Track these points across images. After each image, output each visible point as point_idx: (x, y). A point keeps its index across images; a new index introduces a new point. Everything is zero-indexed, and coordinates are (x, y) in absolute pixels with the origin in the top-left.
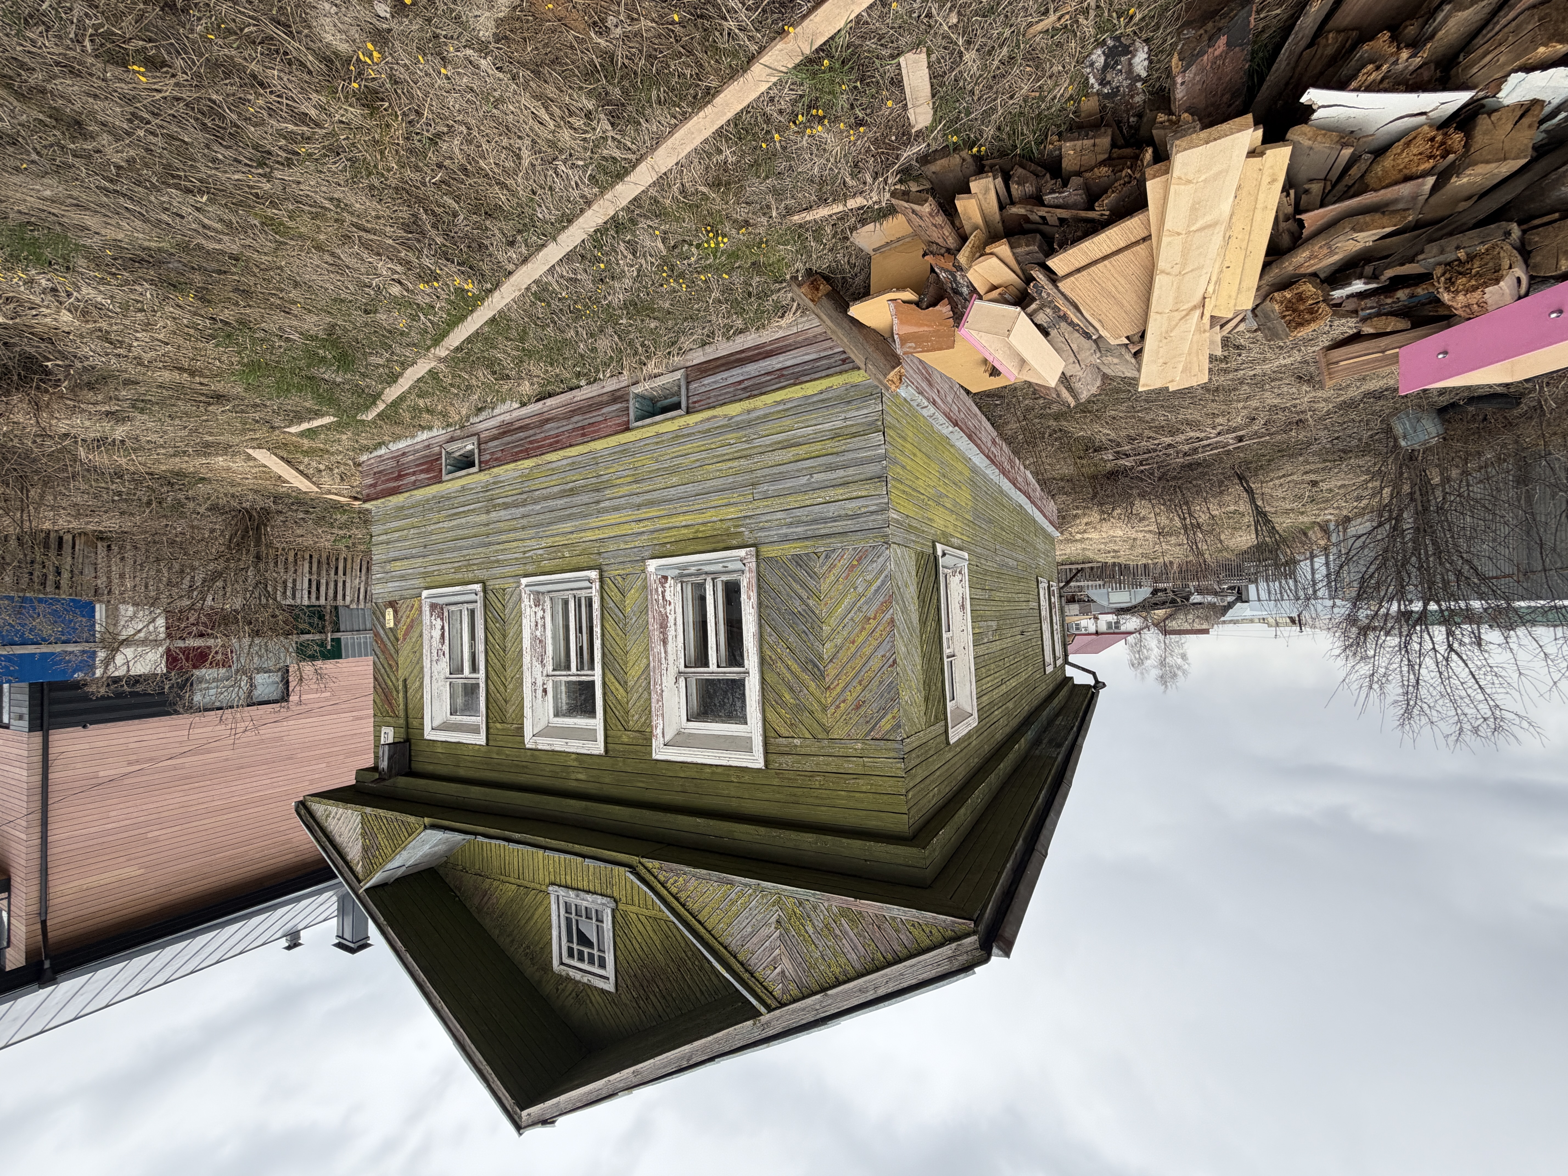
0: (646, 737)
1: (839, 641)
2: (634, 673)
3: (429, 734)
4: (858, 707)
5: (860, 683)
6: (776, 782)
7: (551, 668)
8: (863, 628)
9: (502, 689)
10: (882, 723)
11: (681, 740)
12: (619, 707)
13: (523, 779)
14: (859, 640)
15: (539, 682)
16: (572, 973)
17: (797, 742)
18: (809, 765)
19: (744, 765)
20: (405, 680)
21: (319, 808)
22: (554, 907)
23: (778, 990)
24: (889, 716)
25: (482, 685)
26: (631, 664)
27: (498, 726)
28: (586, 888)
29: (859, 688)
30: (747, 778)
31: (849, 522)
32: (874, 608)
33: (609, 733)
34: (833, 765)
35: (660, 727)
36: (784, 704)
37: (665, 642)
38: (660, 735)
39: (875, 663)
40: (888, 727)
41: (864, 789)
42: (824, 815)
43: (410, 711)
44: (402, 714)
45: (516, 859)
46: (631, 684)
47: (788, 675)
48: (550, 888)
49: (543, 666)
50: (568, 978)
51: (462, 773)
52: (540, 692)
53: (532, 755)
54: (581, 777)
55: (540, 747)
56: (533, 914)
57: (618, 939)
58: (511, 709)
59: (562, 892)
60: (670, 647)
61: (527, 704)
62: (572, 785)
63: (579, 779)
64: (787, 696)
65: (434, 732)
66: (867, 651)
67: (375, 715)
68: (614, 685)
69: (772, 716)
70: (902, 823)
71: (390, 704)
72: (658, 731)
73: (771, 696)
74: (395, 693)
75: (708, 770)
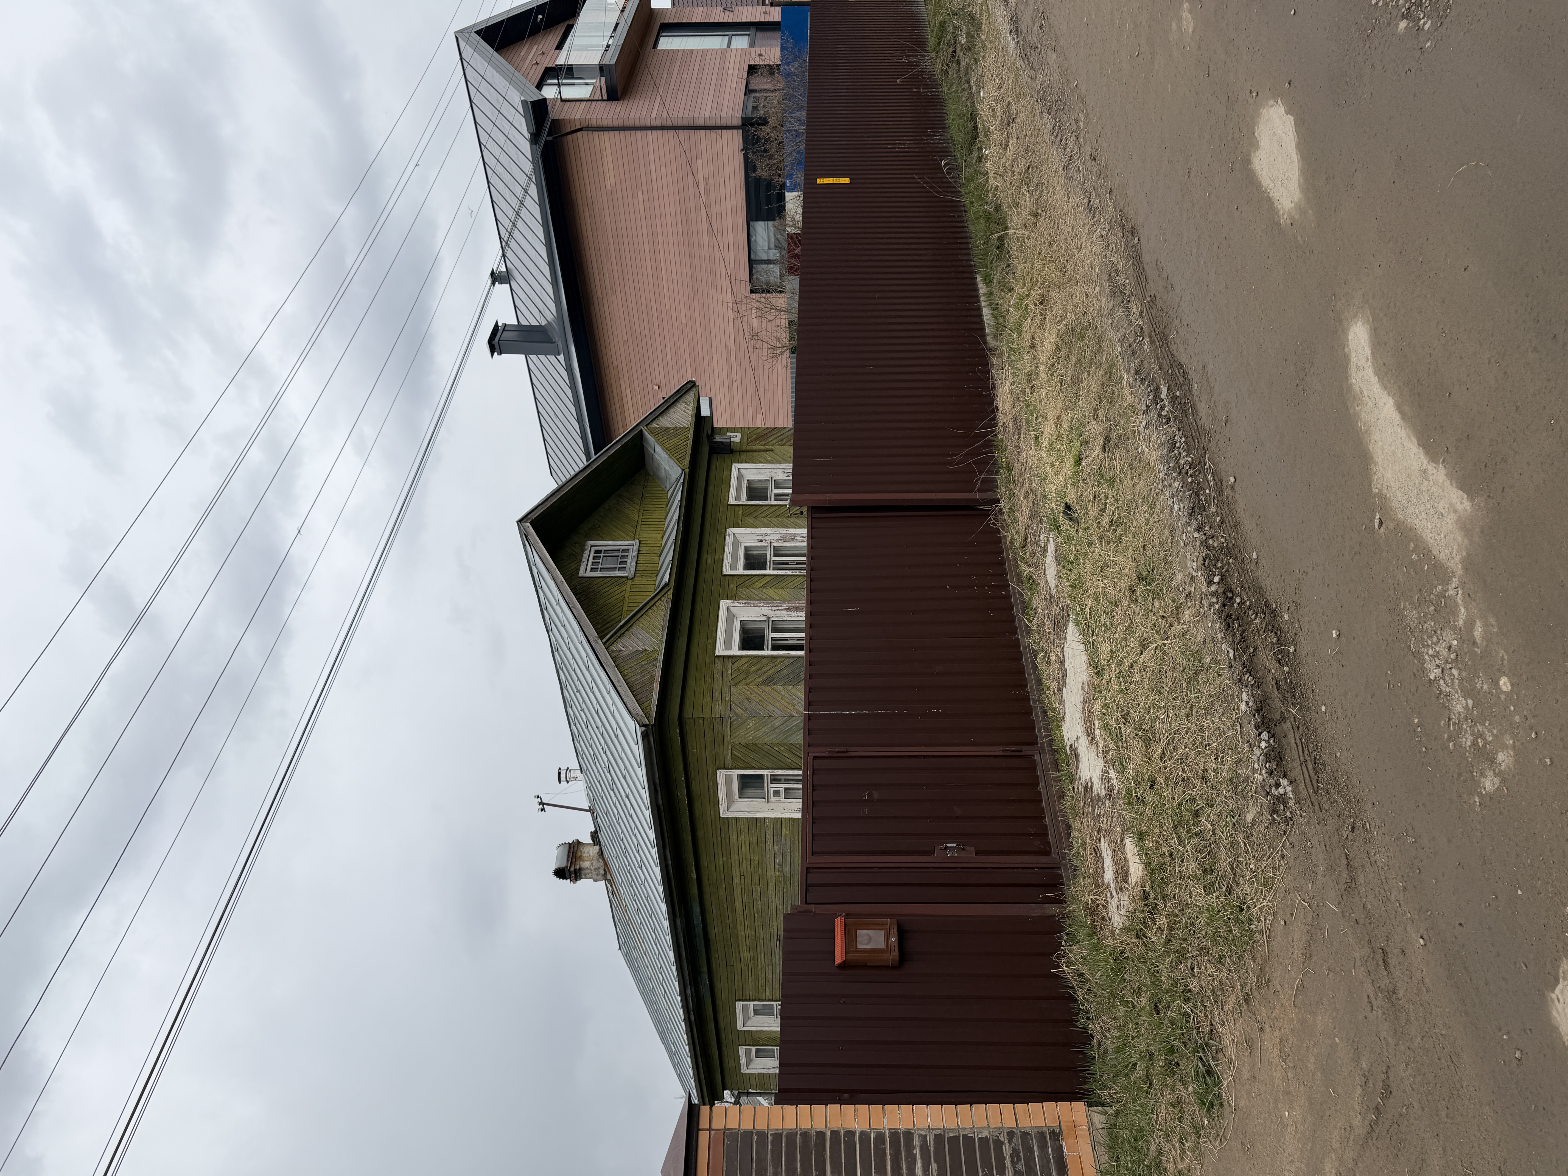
0: (733, 597)
1: (783, 693)
2: (771, 592)
3: (735, 467)
4: (748, 699)
5: (760, 701)
6: (708, 661)
7: (775, 545)
8: (789, 703)
9: (764, 515)
10: (739, 709)
11: (731, 617)
12: (750, 583)
13: (707, 526)
14: (783, 702)
15: (767, 538)
16: (587, 552)
17: (730, 671)
18: (717, 676)
19: (717, 646)
20: (772, 450)
21: (690, 397)
22: (626, 543)
23: (613, 648)
24: (743, 712)
25: (766, 502)
26: (776, 591)
27: (740, 512)
28: (639, 562)
29: (758, 700)
30: (710, 647)
33: (735, 577)
34: (717, 687)
35: (739, 605)
36: (750, 666)
37: (788, 609)
38: (734, 605)
39: (770, 707)
40: (737, 711)
41: (705, 700)
42: (691, 682)
43: (751, 453)
44: (749, 448)
45: (654, 520)
46: (764, 590)
47: (766, 669)
48: (638, 541)
49: (777, 541)
50: (583, 550)
51: (711, 488)
52: (761, 538)
53: (722, 533)
54: (709, 561)
55: (727, 537)
56: (620, 530)
57: (610, 579)
58: (750, 520)
59: (636, 548)
60: (785, 612)
61: (754, 530)
62: (704, 556)
63: (708, 559)
64: (754, 668)
65: (737, 470)
66: (777, 705)
67: (749, 428)
68: (764, 581)
69: (744, 660)
70: (688, 713)
71: (756, 439)
72: (736, 604)
73: (755, 661)
74: (763, 443)
75: (714, 629)
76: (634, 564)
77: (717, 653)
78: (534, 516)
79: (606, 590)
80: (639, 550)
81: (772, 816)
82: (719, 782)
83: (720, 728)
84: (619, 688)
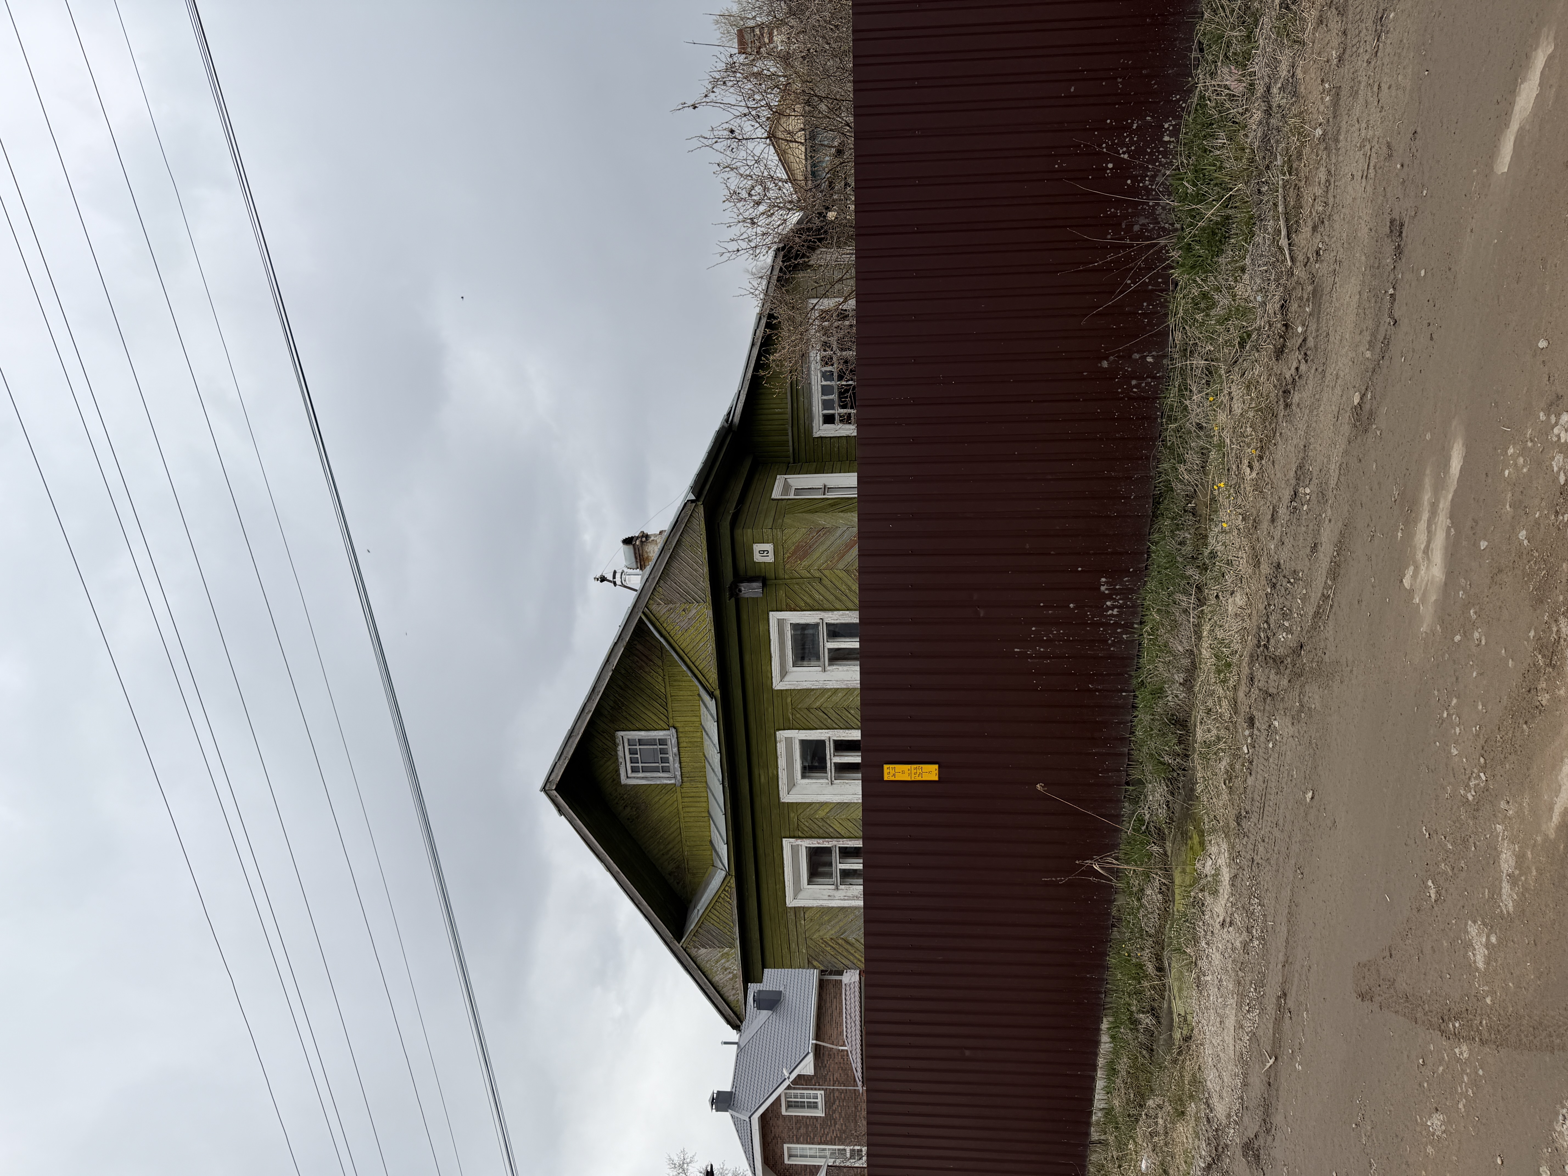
0: (796, 830)
6: (780, 910)
9: (818, 703)
12: (812, 811)
13: (752, 726)
14: (856, 955)
16: (620, 748)
17: (803, 924)
18: (791, 927)
19: (787, 896)
20: (819, 582)
24: (820, 965)
27: (789, 703)
30: (780, 894)
33: (795, 805)
36: (822, 916)
46: (828, 821)
47: (837, 919)
53: (771, 738)
54: (763, 780)
55: (778, 745)
62: (756, 772)
63: (760, 775)
64: (826, 918)
69: (815, 910)
73: (826, 910)
75: (781, 871)
76: (677, 765)
77: (788, 904)
80: (679, 745)
84: (707, 990)
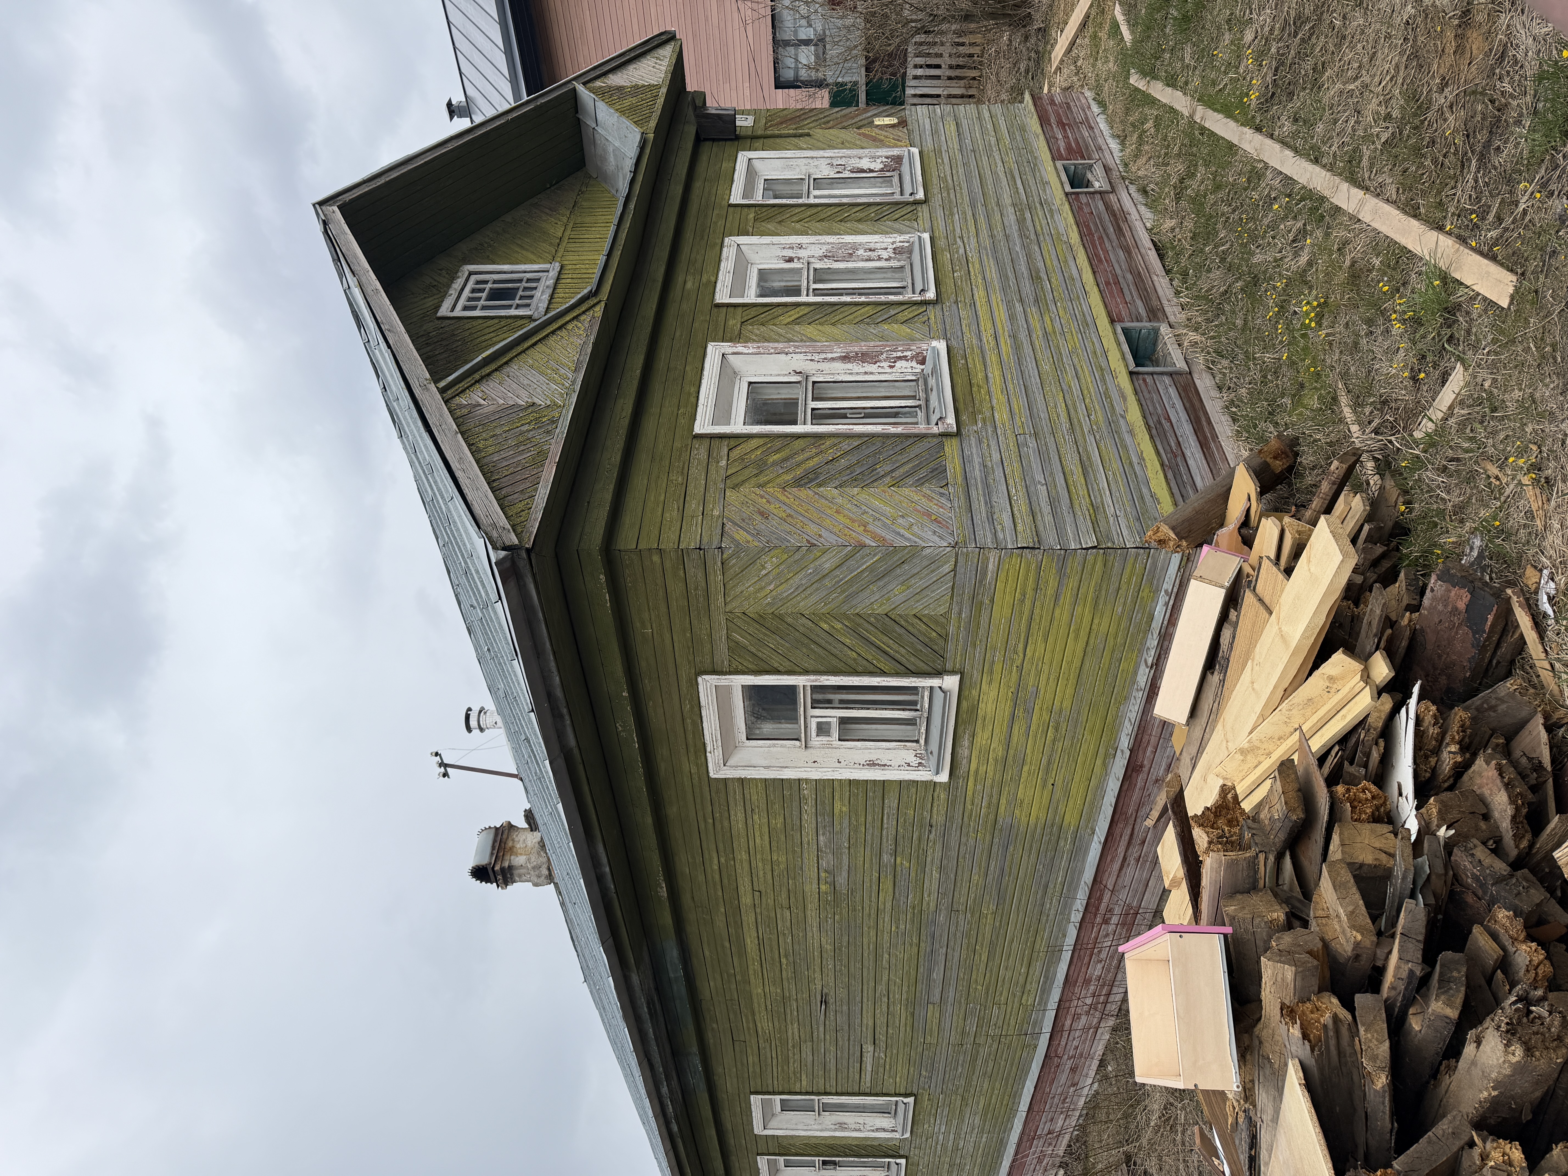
0: (734, 338)
1: (840, 500)
2: (810, 330)
3: (743, 157)
4: (762, 514)
5: (789, 516)
6: (677, 444)
7: (818, 266)
8: (853, 521)
9: (795, 219)
10: (741, 532)
11: (728, 374)
12: (769, 317)
13: (688, 235)
14: (840, 517)
15: (802, 253)
16: (460, 282)
17: (723, 463)
18: (696, 472)
19: (698, 417)
20: (808, 135)
21: (667, 52)
22: (536, 267)
23: (462, 400)
24: (749, 538)
25: (800, 201)
26: (820, 327)
27: (752, 216)
28: (556, 296)
29: (784, 515)
30: (682, 421)
31: (984, 515)
32: (879, 531)
33: (740, 310)
34: (695, 490)
35: (745, 351)
36: (768, 453)
37: (845, 358)
38: (736, 350)
39: (812, 529)
40: (737, 537)
41: (667, 515)
42: (639, 482)
43: (772, 140)
44: (769, 132)
45: (592, 236)
46: (797, 328)
47: (801, 457)
48: (557, 264)
49: (821, 259)
50: (453, 278)
51: (697, 185)
52: (789, 253)
53: (715, 244)
54: (689, 285)
55: (725, 250)
56: (527, 250)
57: (496, 321)
58: (771, 226)
59: (553, 274)
60: (839, 366)
61: (776, 239)
62: (680, 278)
63: (686, 282)
64: (777, 457)
65: (746, 160)
66: (828, 522)
67: (768, 110)
68: (794, 314)
69: (754, 443)
70: (626, 540)
71: (782, 123)
72: (740, 348)
73: (778, 443)
74: (794, 127)
75: (693, 390)
76: (546, 297)
77: (698, 429)
78: (348, 197)
79: (486, 337)
80: (558, 279)
81: (815, 775)
82: (703, 703)
83: (700, 575)
84: (459, 474)
